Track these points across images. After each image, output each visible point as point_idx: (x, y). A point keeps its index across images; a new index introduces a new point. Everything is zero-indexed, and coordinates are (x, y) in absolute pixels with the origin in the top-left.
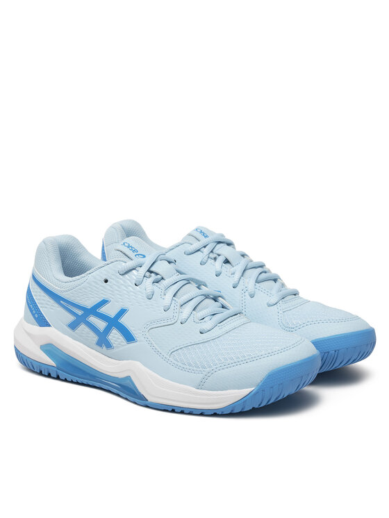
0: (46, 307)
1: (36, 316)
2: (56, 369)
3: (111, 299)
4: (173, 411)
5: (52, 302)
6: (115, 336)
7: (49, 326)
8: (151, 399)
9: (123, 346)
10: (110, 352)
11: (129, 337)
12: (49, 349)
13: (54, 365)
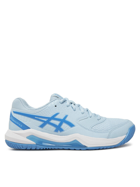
0: (26, 122)
1: (21, 126)
2: (36, 145)
3: (60, 112)
4: (99, 149)
5: (29, 119)
6: (64, 126)
7: (29, 128)
8: (89, 146)
9: (69, 129)
10: (63, 133)
11: (71, 125)
12: (31, 137)
13: (35, 143)
